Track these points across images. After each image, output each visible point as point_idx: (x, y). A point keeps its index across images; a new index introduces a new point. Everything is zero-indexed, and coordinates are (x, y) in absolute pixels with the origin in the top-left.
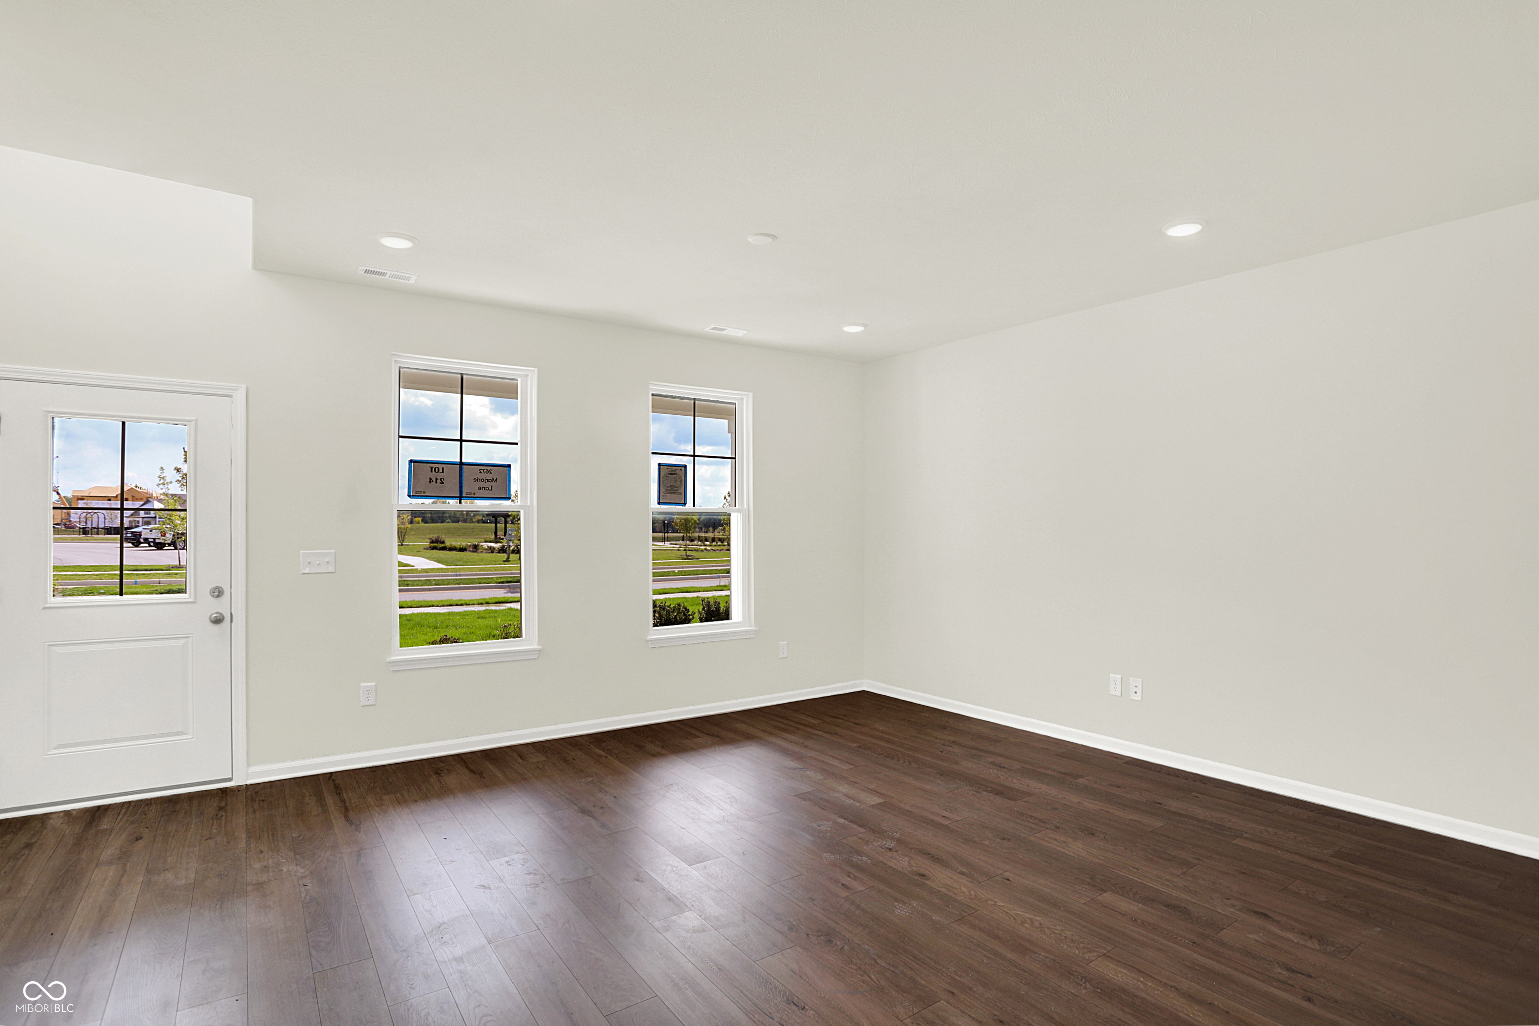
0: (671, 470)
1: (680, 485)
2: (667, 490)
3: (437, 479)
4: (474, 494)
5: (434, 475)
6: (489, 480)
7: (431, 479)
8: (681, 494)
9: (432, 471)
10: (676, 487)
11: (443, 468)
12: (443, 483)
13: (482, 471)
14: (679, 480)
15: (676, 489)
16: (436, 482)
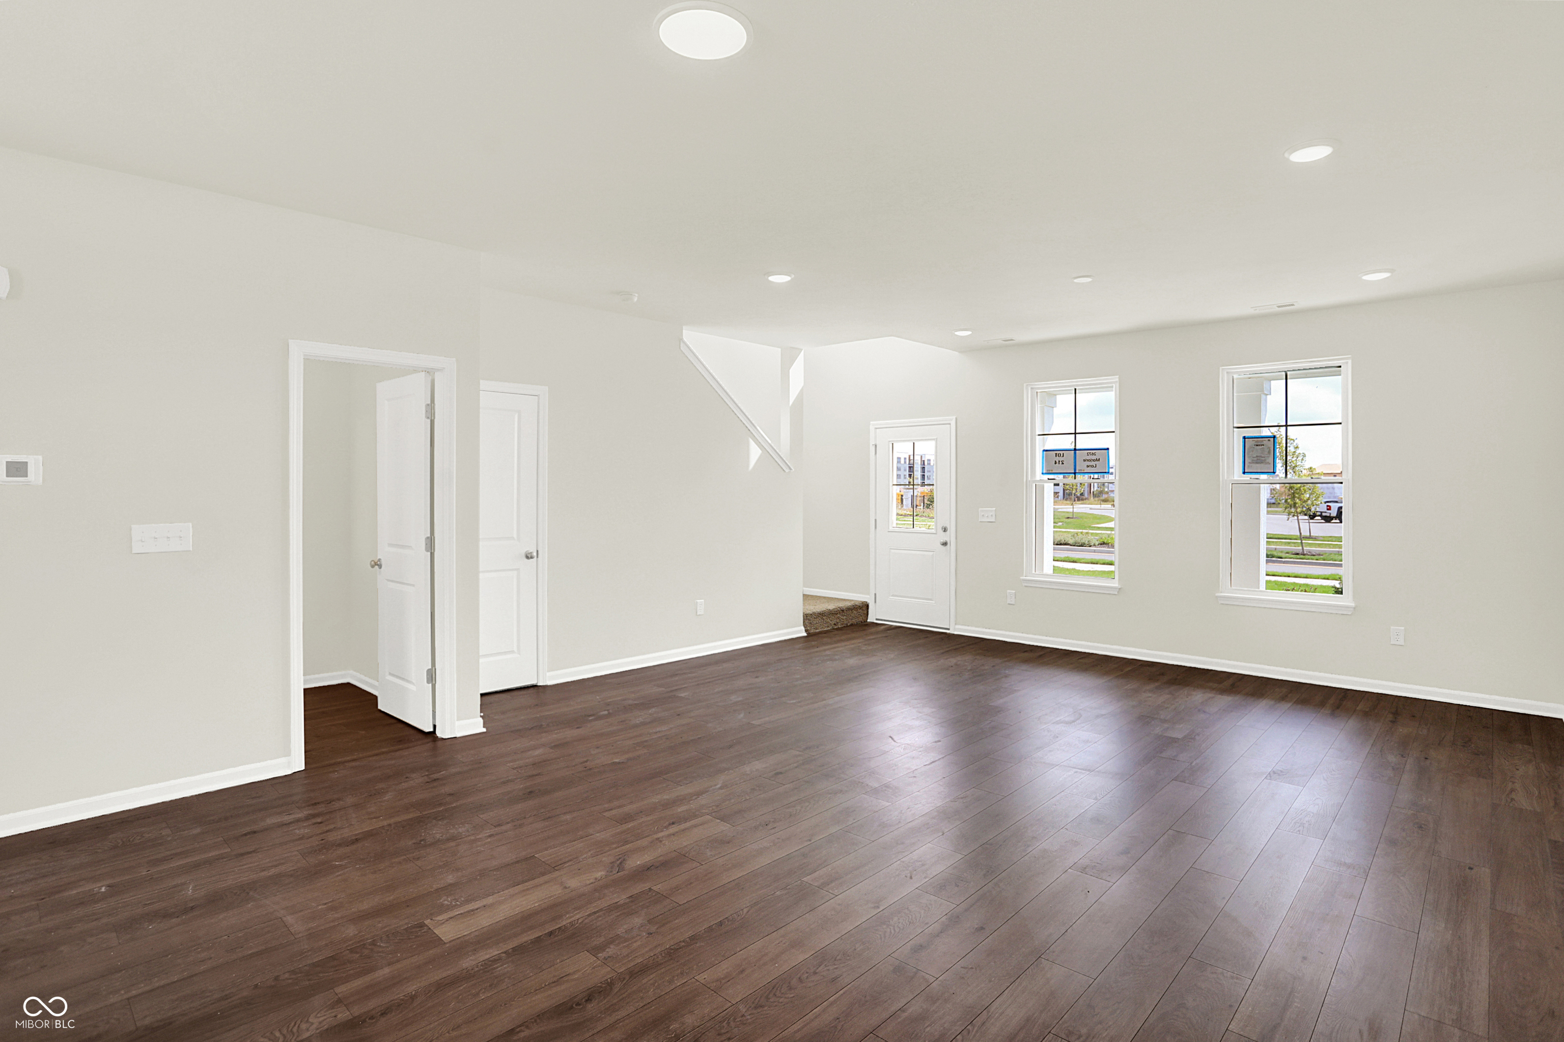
0: (1257, 442)
1: (1268, 455)
2: (1253, 460)
3: (1059, 461)
4: (1084, 470)
5: (1057, 459)
6: (1094, 460)
7: (1055, 461)
8: (1269, 464)
9: (1056, 456)
10: (1263, 457)
11: (1063, 454)
12: (1063, 464)
13: (1089, 454)
14: (1268, 450)
15: (1263, 459)
16: (1059, 463)
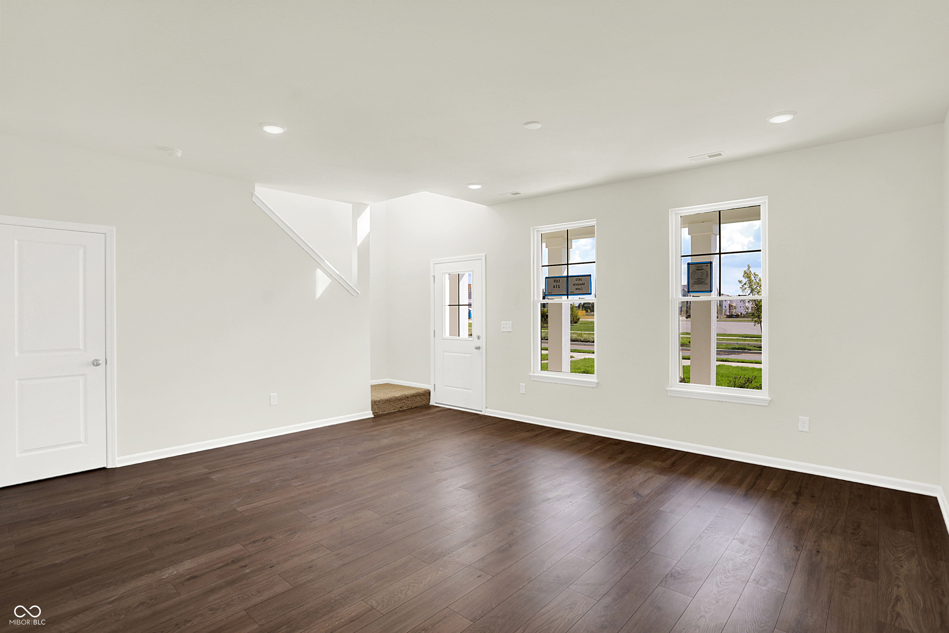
0: (698, 267)
1: (706, 278)
2: (695, 282)
3: (557, 286)
4: (574, 292)
5: (555, 284)
6: (580, 285)
7: (554, 286)
8: (707, 284)
9: (554, 282)
10: (702, 279)
11: (559, 280)
12: (559, 287)
13: (577, 280)
14: (706, 274)
15: (703, 280)
16: (556, 288)
